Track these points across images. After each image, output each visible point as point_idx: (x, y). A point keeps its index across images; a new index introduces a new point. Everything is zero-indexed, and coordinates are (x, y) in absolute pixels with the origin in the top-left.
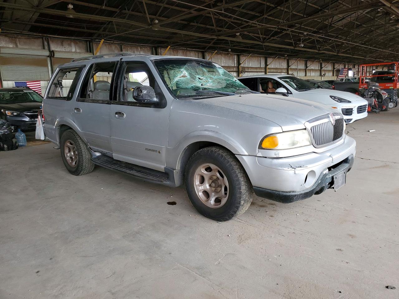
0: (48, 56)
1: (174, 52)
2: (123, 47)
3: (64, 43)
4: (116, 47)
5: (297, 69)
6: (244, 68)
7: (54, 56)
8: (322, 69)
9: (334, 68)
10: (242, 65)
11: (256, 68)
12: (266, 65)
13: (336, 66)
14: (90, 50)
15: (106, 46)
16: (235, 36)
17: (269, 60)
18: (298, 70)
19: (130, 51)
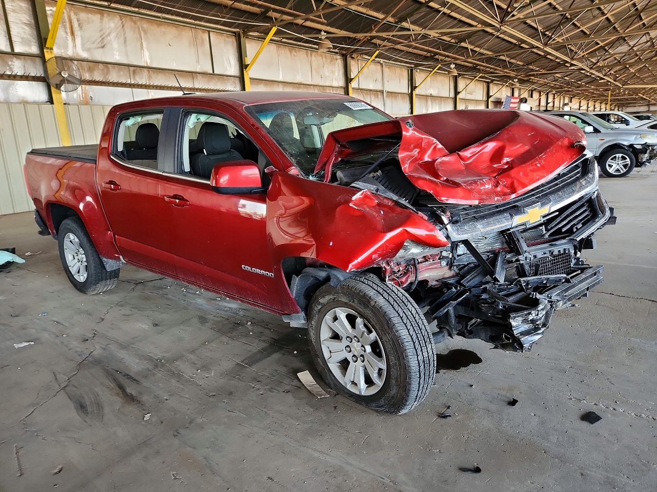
5: (382, 92)
8: (459, 96)
9: (488, 96)
12: (243, 66)
13: (494, 90)
18: (387, 96)
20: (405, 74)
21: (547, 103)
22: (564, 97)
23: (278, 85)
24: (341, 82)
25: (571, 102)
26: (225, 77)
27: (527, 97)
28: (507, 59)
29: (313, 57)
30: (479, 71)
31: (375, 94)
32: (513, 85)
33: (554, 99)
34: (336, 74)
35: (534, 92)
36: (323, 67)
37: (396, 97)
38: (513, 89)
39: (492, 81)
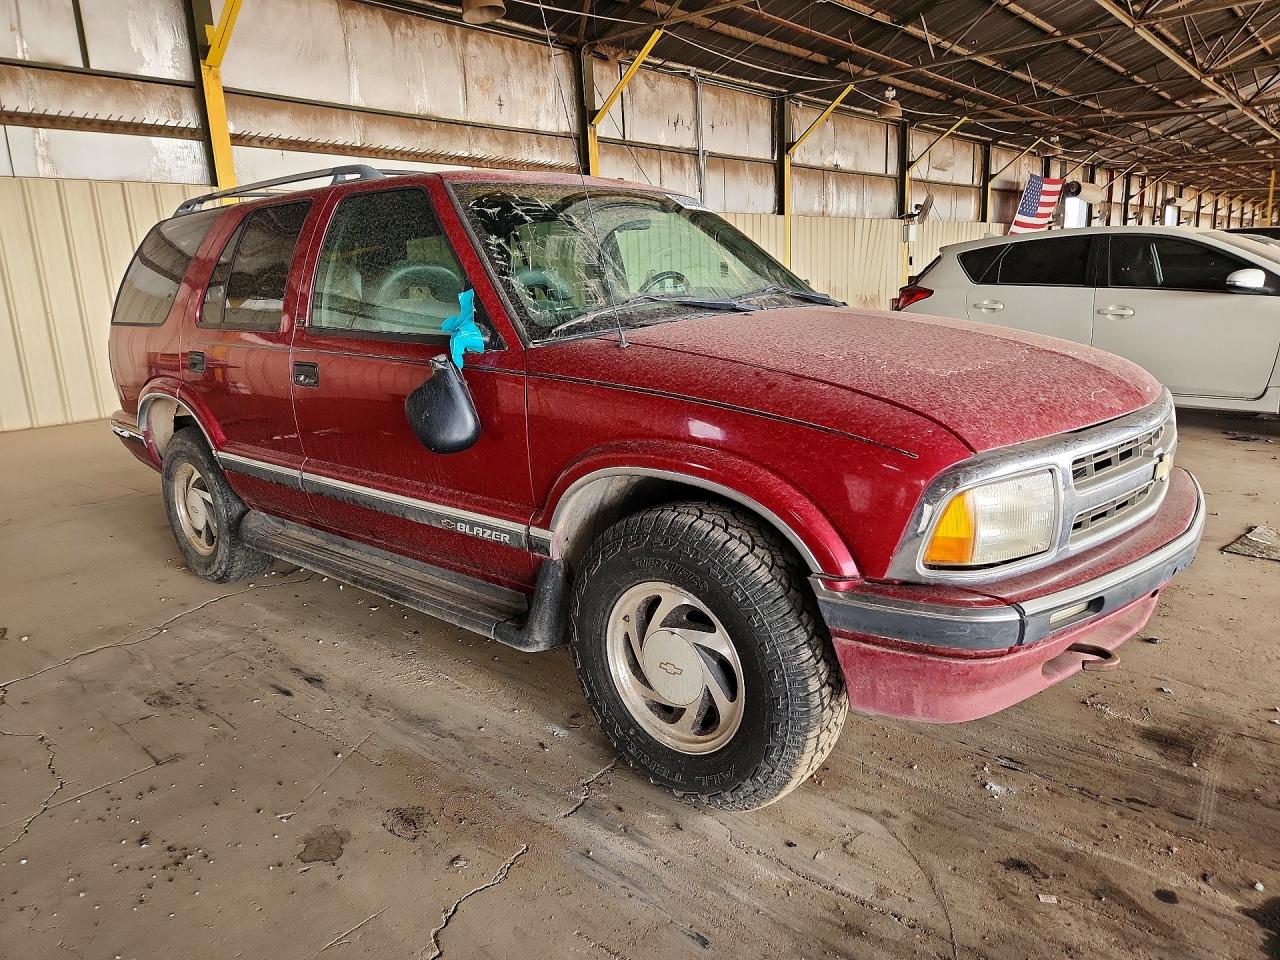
20: (764, 109)
21: (1128, 197)
22: (1165, 186)
23: (347, 119)
24: (564, 121)
25: (1181, 197)
26: (137, 85)
27: (1080, 181)
28: (1034, 81)
29: (472, 48)
30: (963, 111)
31: (673, 160)
32: (1047, 149)
33: (1143, 187)
34: (550, 97)
35: (1097, 171)
36: (506, 75)
37: (736, 171)
38: (1048, 160)
39: (998, 137)
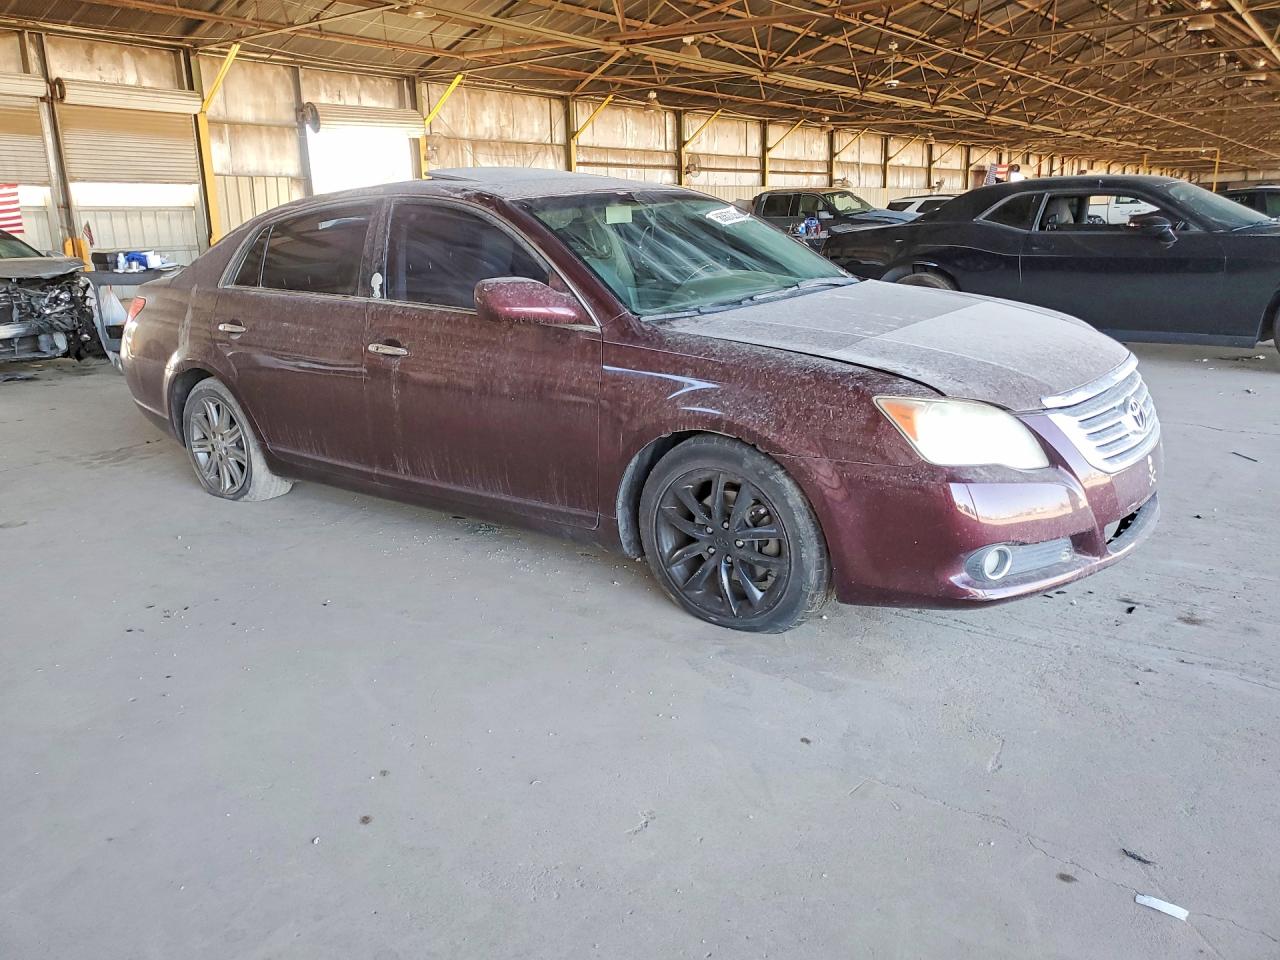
0: (42, 99)
1: (473, 95)
2: (301, 75)
3: (96, 53)
4: (277, 74)
5: (858, 164)
6: (695, 156)
7: (62, 97)
8: (934, 166)
9: (968, 164)
10: (688, 148)
11: (735, 158)
12: (765, 149)
13: (977, 157)
14: (189, 82)
15: (244, 69)
16: (677, 46)
17: (775, 133)
18: (862, 169)
19: (326, 91)
